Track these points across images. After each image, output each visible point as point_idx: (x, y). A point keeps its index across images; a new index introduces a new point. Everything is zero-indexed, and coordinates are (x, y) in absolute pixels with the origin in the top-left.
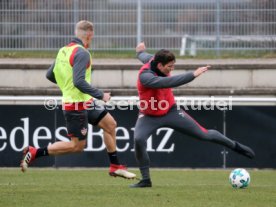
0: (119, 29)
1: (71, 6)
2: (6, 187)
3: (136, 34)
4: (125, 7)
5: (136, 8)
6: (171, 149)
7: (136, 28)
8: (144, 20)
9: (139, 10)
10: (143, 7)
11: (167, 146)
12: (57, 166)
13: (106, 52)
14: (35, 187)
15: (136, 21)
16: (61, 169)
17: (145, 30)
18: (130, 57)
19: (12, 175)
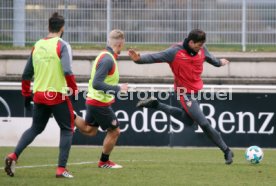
0: (226, 26)
1: (185, 6)
2: (128, 163)
3: (241, 30)
4: (232, 7)
5: (241, 8)
6: (271, 132)
7: (241, 25)
8: (248, 18)
9: (244, 9)
10: (248, 7)
11: (268, 129)
12: (172, 146)
13: (216, 46)
14: (153, 163)
15: (241, 19)
16: (175, 148)
17: (249, 27)
18: (235, 51)
19: (134, 153)
